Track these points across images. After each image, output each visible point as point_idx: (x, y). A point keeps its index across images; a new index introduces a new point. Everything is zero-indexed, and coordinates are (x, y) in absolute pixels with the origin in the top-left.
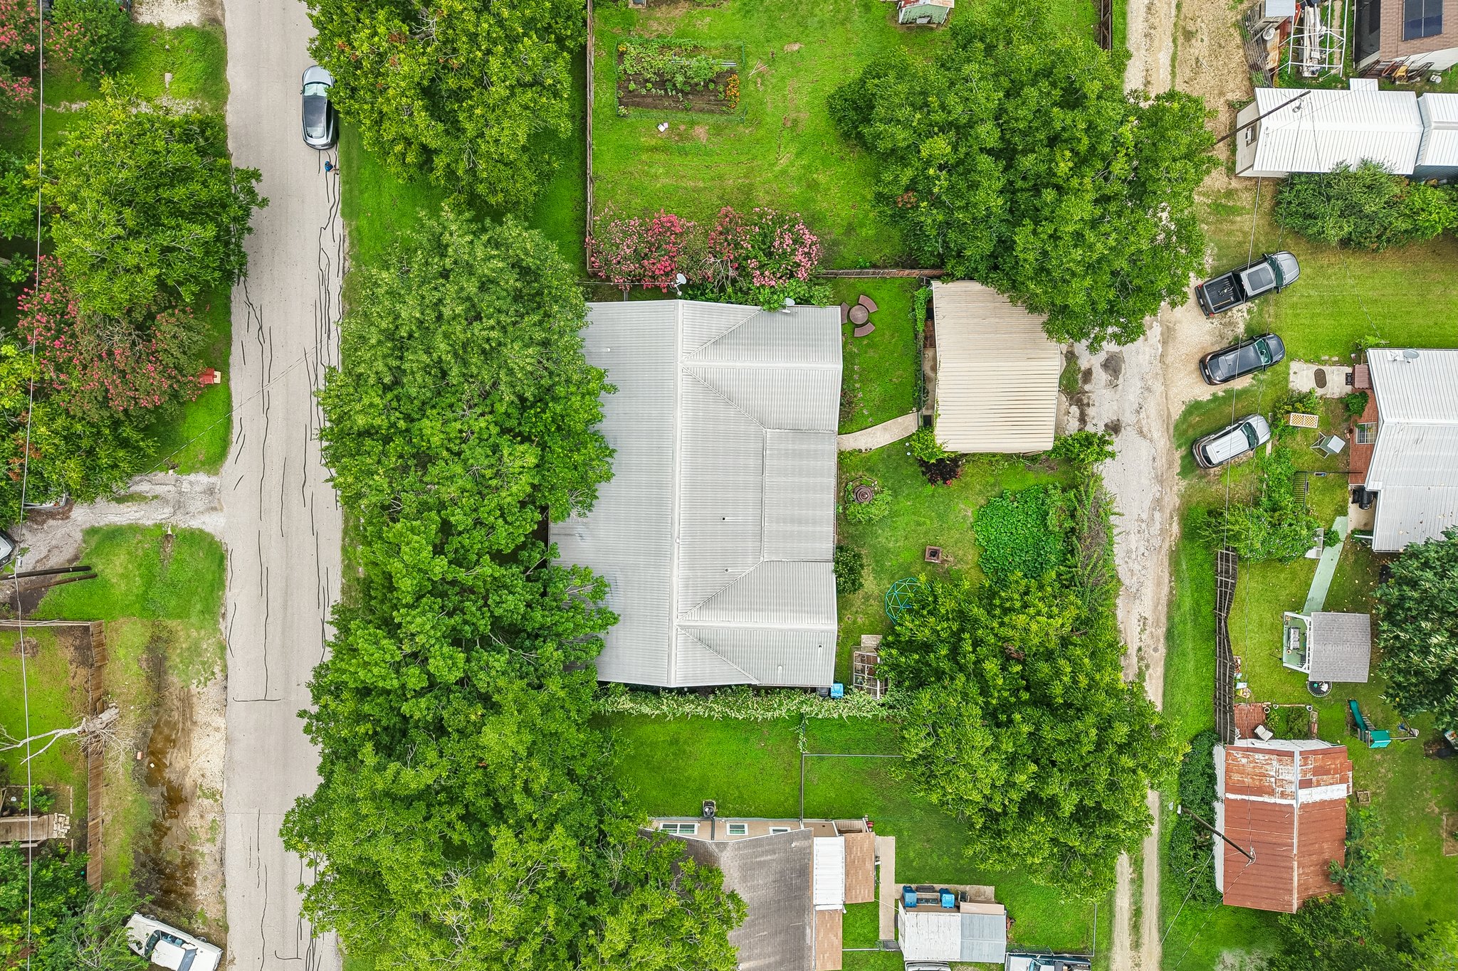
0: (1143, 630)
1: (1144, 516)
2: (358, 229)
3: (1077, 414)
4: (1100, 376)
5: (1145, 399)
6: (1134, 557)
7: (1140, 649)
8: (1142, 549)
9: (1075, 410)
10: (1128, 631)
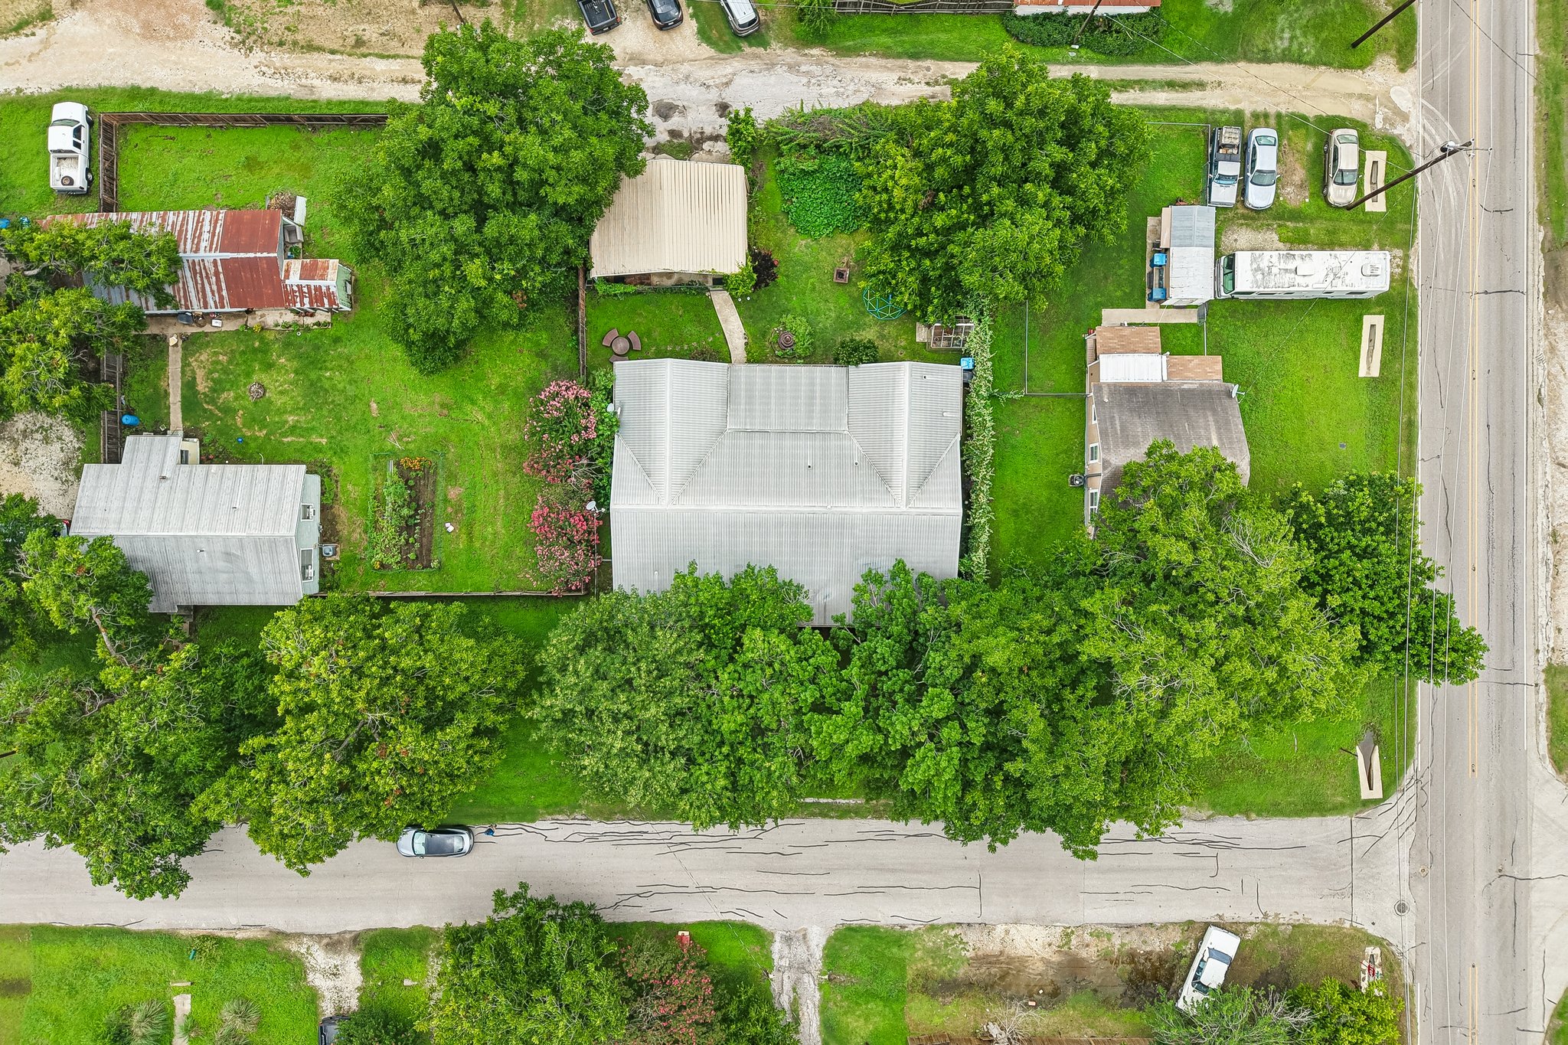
0: (910, 81)
1: (805, 80)
2: (546, 807)
3: (711, 143)
4: (675, 122)
5: (696, 80)
6: (842, 90)
7: (928, 84)
8: (835, 82)
9: (706, 146)
10: (911, 94)
